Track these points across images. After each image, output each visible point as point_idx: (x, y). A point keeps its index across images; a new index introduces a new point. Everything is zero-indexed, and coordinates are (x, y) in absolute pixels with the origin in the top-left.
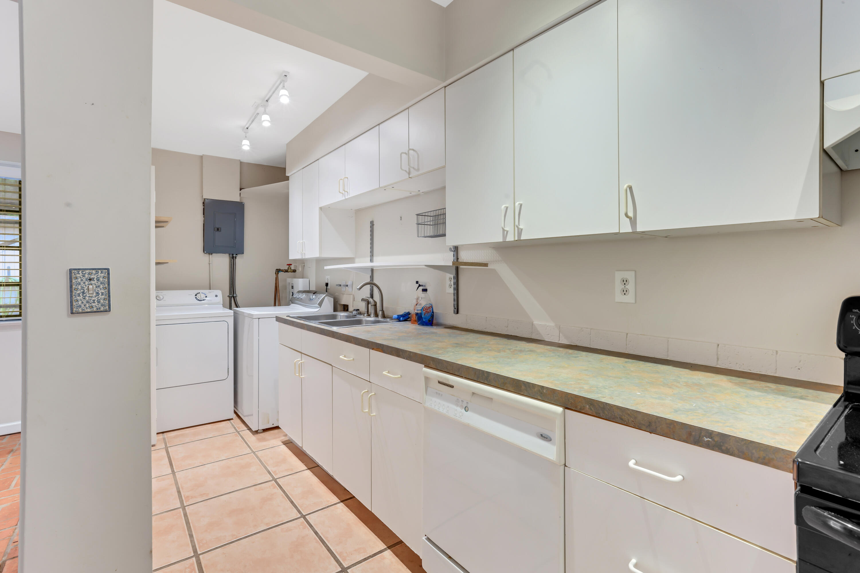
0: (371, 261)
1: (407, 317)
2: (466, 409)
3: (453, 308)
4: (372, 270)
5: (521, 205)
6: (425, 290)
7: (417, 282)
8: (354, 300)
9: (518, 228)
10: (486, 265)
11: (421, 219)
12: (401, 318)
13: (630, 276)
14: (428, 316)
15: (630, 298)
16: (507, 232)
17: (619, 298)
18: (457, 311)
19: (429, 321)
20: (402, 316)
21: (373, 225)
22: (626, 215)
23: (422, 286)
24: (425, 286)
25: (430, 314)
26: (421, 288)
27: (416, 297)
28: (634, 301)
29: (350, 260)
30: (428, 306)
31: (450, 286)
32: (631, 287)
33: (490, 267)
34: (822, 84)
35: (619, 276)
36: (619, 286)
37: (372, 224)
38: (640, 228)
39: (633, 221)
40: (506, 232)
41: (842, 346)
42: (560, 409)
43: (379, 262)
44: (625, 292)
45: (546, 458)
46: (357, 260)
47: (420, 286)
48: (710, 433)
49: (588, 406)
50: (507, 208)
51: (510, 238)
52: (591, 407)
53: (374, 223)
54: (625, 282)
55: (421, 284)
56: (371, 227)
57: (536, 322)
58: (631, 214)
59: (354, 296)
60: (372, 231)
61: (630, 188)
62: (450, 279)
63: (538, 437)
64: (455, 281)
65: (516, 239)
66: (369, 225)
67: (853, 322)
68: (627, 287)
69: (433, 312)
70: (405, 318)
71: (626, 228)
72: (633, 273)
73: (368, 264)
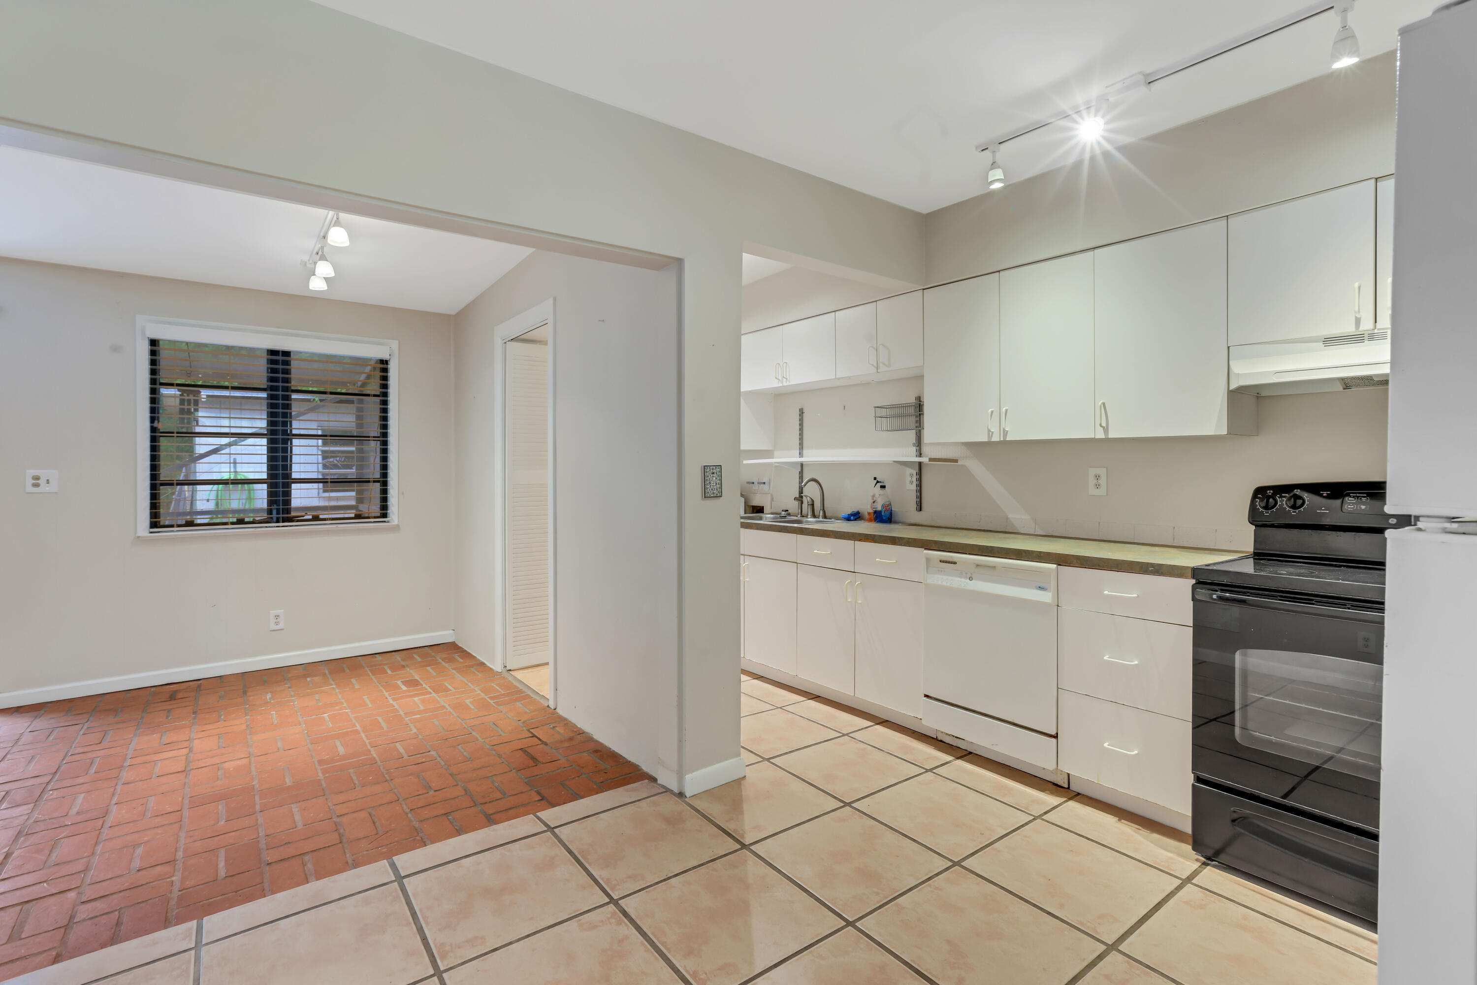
0: (801, 455)
1: (857, 516)
2: (971, 579)
3: (915, 506)
4: (802, 465)
5: (1006, 411)
6: (883, 487)
7: (875, 479)
8: (772, 499)
9: (1004, 430)
10: (956, 461)
11: (880, 412)
12: (852, 518)
13: (1102, 472)
14: (888, 513)
15: (1102, 491)
16: (993, 433)
17: (1093, 491)
18: (920, 508)
19: (889, 519)
20: (852, 515)
21: (803, 413)
22: (1101, 425)
23: (880, 482)
24: (883, 482)
25: (889, 512)
26: (879, 485)
27: (872, 494)
28: (1105, 494)
29: (768, 454)
30: (887, 503)
31: (911, 482)
32: (1103, 481)
33: (960, 463)
34: (1229, 347)
35: (1092, 472)
36: (1092, 481)
37: (801, 412)
38: (1112, 435)
39: (1106, 430)
40: (991, 433)
41: (1251, 521)
42: (1055, 566)
43: (812, 456)
44: (1098, 486)
45: (1043, 602)
46: (776, 453)
47: (878, 482)
48: (1152, 565)
49: (1075, 561)
50: (992, 412)
51: (995, 438)
52: (1078, 561)
53: (804, 411)
54: (1098, 477)
55: (879, 480)
56: (800, 415)
57: (1010, 516)
58: (1104, 424)
59: (772, 495)
60: (801, 420)
61: (1104, 404)
62: (911, 475)
63: (1037, 589)
64: (918, 477)
65: (1002, 439)
66: (798, 413)
67: (1257, 504)
68: (1099, 481)
69: (891, 510)
70: (855, 517)
71: (1100, 435)
72: (1105, 469)
73: (793, 457)
